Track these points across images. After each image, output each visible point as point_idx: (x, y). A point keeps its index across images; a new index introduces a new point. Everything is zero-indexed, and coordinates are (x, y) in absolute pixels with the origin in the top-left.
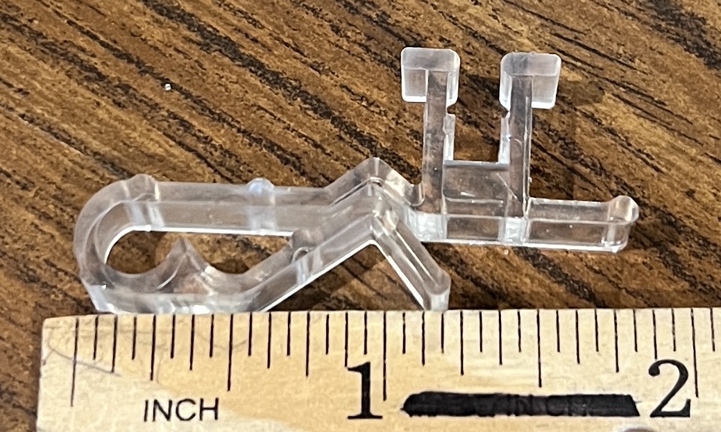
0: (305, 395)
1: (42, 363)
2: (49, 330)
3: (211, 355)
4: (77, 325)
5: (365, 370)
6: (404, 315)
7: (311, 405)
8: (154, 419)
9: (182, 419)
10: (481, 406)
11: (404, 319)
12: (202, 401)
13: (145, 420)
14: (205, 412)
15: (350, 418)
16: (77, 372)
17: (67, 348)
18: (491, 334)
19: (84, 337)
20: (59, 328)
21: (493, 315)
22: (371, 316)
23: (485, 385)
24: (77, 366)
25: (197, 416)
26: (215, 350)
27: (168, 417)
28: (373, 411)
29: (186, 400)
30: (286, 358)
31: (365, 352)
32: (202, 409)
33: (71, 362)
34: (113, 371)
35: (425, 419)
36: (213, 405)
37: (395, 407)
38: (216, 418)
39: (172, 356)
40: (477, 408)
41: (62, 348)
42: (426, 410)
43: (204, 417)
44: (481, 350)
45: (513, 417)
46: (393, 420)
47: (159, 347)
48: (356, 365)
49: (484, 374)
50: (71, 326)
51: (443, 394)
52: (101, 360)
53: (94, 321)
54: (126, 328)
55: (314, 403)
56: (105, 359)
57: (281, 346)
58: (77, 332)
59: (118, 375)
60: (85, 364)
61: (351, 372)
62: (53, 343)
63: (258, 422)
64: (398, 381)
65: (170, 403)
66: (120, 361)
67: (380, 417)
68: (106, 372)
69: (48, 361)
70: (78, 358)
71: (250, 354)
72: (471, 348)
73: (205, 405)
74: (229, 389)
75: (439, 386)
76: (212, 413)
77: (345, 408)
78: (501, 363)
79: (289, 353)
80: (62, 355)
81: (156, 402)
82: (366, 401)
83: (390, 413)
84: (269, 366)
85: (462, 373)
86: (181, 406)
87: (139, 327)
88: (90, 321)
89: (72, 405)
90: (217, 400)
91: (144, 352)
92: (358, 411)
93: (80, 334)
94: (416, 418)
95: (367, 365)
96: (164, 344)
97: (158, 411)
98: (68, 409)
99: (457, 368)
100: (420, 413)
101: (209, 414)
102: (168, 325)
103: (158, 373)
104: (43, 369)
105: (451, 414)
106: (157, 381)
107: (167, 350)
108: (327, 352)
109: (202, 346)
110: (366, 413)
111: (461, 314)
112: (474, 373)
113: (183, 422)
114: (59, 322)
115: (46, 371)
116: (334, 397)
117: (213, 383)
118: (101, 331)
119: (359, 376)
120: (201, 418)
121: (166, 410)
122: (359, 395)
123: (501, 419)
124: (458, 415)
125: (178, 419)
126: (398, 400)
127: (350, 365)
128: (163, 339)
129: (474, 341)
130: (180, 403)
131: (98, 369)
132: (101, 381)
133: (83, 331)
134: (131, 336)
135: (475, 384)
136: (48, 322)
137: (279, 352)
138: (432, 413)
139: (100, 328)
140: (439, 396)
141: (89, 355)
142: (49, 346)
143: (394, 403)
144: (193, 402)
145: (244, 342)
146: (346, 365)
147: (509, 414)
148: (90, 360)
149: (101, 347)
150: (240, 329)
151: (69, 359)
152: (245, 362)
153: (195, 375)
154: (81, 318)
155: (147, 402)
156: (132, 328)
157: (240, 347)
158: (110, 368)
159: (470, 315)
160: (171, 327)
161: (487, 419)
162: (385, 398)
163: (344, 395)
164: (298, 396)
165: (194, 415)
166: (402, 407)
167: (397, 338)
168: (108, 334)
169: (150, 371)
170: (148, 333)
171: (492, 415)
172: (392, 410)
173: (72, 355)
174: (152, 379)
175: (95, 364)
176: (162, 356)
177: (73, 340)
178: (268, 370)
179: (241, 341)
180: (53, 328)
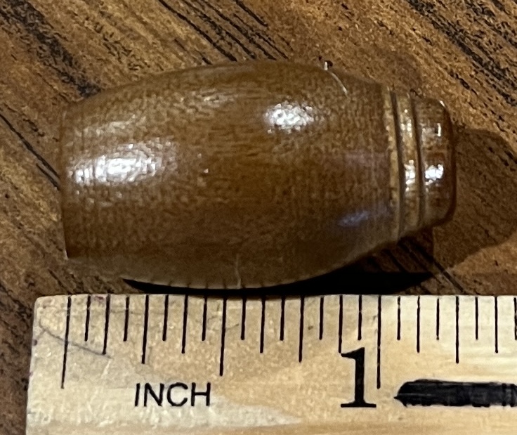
0: (299, 381)
1: (33, 343)
2: (41, 309)
3: (203, 338)
4: (69, 305)
5: (358, 356)
6: (399, 300)
7: (304, 392)
8: (145, 405)
9: (173, 404)
10: (476, 396)
11: (399, 304)
12: (194, 385)
13: (136, 404)
14: (196, 397)
15: (343, 406)
16: (68, 353)
17: (58, 328)
18: (487, 321)
19: (75, 317)
20: (49, 306)
21: (489, 302)
22: (366, 300)
23: (479, 374)
24: (69, 347)
25: (189, 402)
26: (207, 331)
27: (159, 402)
28: (367, 400)
29: (178, 385)
30: (280, 343)
31: (360, 338)
32: (194, 394)
33: (63, 343)
34: (104, 353)
35: (418, 410)
36: (205, 390)
37: (388, 395)
38: (208, 403)
39: (164, 338)
40: (472, 398)
41: (54, 328)
42: (420, 399)
43: (196, 403)
44: (477, 337)
45: (508, 408)
46: (387, 409)
47: (152, 328)
48: (350, 351)
49: (480, 361)
50: (62, 305)
51: (437, 382)
52: (92, 342)
53: (86, 300)
54: (119, 309)
55: (307, 390)
56: (96, 340)
57: (275, 330)
58: (69, 312)
59: (109, 357)
60: (76, 345)
61: (346, 359)
62: (45, 322)
63: (250, 409)
64: (393, 368)
65: (162, 386)
66: (111, 344)
67: (374, 406)
68: (97, 353)
69: (40, 341)
70: (70, 339)
71: (243, 337)
72: (467, 335)
73: (197, 390)
74: (221, 374)
75: (434, 375)
76: (204, 398)
77: (338, 396)
78: (497, 351)
79: (282, 338)
80: (53, 336)
81: (148, 387)
82: (360, 388)
83: (385, 402)
84: (262, 351)
85: (457, 361)
86: (173, 391)
87: (132, 308)
88: (82, 300)
89: (62, 387)
90: (209, 385)
91: (136, 332)
92: (352, 399)
93: (72, 314)
94: (411, 408)
95: (362, 351)
96: (158, 326)
97: (149, 395)
98: (58, 391)
99: (452, 356)
100: (414, 404)
101: (200, 400)
102: (160, 306)
103: (149, 357)
104: (34, 349)
105: (446, 404)
106: (149, 364)
107: (159, 332)
108: (321, 338)
109: (195, 329)
110: (359, 402)
111: (457, 299)
112: (470, 362)
113: (174, 407)
114: (50, 301)
115: (36, 352)
116: (327, 384)
117: (206, 367)
118: (93, 311)
119: (352, 362)
120: (193, 404)
121: (157, 394)
122: (352, 382)
123: (496, 409)
124: (452, 404)
125: (170, 404)
126: (392, 388)
127: (343, 351)
128: (156, 321)
129: (470, 328)
130: (172, 386)
131: (88, 350)
132: (92, 362)
133: (75, 311)
134: (124, 315)
135: (470, 373)
136: (40, 300)
137: (273, 336)
138: (427, 402)
139: (92, 308)
140: (433, 384)
141: (81, 335)
142: (41, 326)
143: (389, 391)
144: (185, 387)
145: (237, 325)
146: (340, 351)
147: (504, 404)
148: (81, 340)
149: (93, 327)
150: (233, 311)
151: (61, 339)
152: (239, 345)
153: (188, 359)
154: (73, 297)
155: (138, 386)
156: (125, 308)
157: (233, 331)
158: (101, 350)
159: (466, 300)
160: (163, 308)
161: (482, 410)
162: (379, 386)
163: (337, 382)
164: (291, 382)
165: (185, 400)
166: (396, 395)
167: (392, 325)
168: (99, 314)
169: (142, 354)
170: (140, 314)
171: (487, 405)
172: (386, 398)
173: (63, 336)
174: (143, 362)
175: (86, 345)
176: (155, 338)
177: (65, 319)
178: (261, 356)
179: (235, 324)
180: (44, 307)
